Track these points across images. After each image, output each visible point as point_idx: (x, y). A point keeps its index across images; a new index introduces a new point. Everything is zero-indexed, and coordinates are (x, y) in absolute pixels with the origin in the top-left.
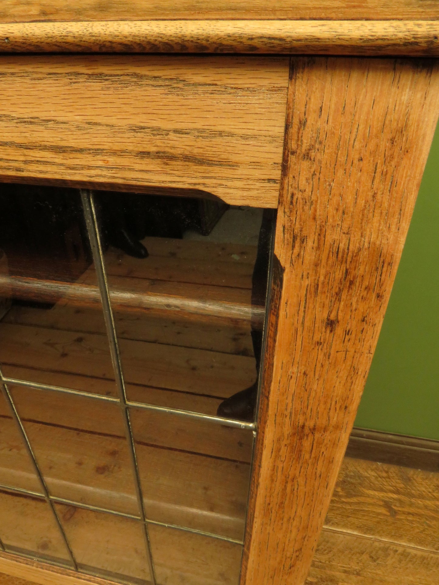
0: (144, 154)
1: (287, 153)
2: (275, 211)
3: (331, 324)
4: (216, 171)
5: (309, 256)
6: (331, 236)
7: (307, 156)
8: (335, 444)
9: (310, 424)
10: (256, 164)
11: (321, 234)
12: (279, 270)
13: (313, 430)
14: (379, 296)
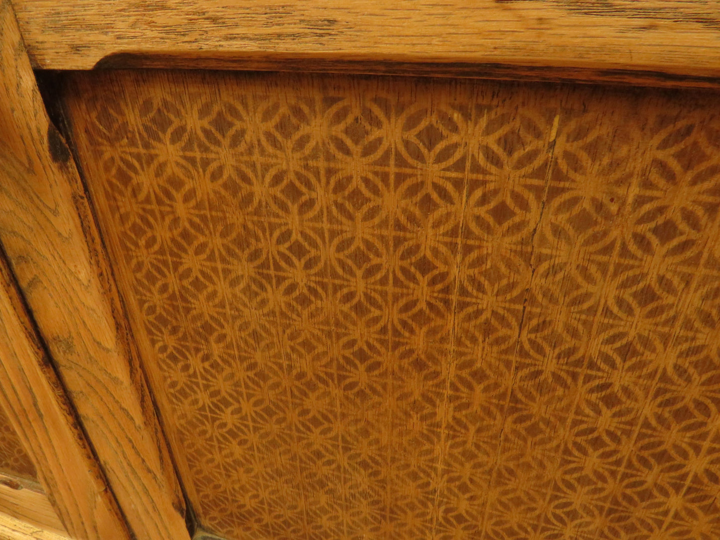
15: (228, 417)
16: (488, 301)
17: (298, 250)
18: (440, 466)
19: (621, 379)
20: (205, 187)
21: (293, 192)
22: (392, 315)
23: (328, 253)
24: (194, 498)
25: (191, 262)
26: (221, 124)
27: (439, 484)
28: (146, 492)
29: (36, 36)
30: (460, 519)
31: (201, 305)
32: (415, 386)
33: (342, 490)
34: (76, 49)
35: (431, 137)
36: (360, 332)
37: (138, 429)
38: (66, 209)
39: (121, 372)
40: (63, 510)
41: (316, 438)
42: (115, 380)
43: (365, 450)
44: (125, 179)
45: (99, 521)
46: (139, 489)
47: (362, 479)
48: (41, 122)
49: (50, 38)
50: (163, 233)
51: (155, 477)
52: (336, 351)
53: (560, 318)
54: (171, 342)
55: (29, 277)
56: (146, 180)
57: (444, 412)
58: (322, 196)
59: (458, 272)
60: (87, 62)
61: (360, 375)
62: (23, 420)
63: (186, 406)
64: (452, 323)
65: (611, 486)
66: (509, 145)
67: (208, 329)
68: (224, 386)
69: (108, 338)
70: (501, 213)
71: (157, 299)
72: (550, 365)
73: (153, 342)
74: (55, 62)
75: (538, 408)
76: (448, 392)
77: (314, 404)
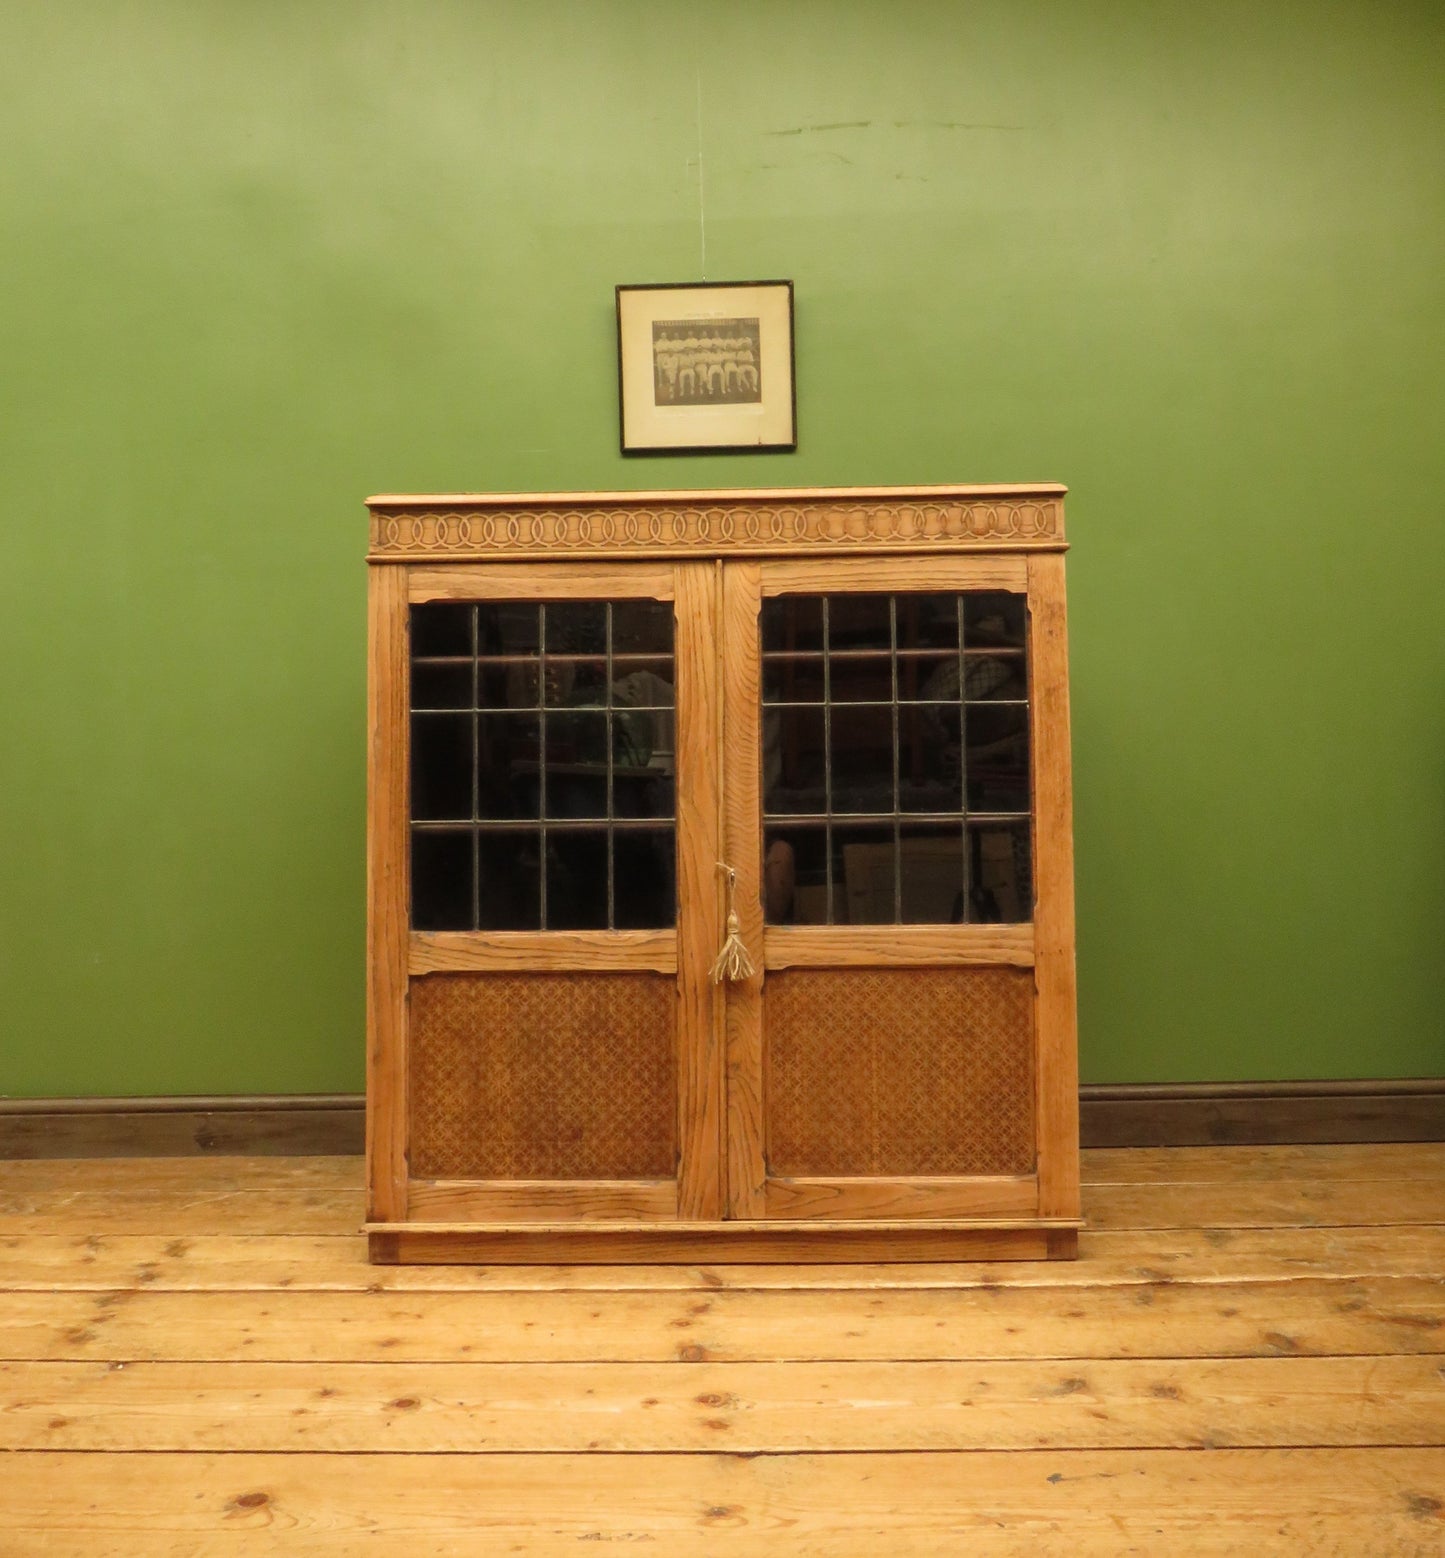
0: (986, 579)
1: (1028, 575)
2: (1026, 594)
3: (1051, 632)
4: (1007, 583)
5: (1039, 608)
6: (1044, 600)
7: (1034, 576)
8: (1065, 696)
9: (1052, 686)
10: (1019, 580)
11: (1042, 600)
12: (1029, 613)
13: (1054, 689)
14: (1064, 619)
15: (797, 1091)
16: (882, 1023)
17: (831, 1015)
18: (875, 1090)
19: (918, 1039)
20: (804, 999)
21: (830, 998)
22: (857, 1031)
23: (839, 1015)
24: (769, 1152)
25: (796, 1024)
26: (813, 982)
27: (875, 1099)
28: (749, 1150)
29: (769, 962)
30: (884, 1115)
31: (796, 1040)
32: (865, 1057)
33: (840, 1116)
34: (779, 965)
35: (865, 981)
36: (848, 1040)
37: (758, 1105)
38: (759, 1009)
39: (759, 1075)
40: (685, 1192)
41: (831, 1091)
42: (756, 1079)
43: (849, 1091)
44: (779, 998)
45: (708, 1190)
46: (745, 1147)
47: (848, 1107)
48: (762, 984)
49: (774, 962)
50: (787, 1015)
51: (757, 1136)
52: (840, 1048)
53: (900, 1024)
54: (780, 1058)
55: (733, 1037)
56: (786, 999)
57: (874, 1065)
58: (838, 998)
59: (874, 1015)
60: (781, 968)
61: (848, 1057)
62: (691, 1119)
63: (780, 1091)
64: (874, 1031)
65: (925, 1081)
66: (882, 981)
67: (797, 1049)
68: (797, 1075)
69: (758, 1059)
70: (882, 998)
71: (779, 1041)
72: (900, 1040)
73: (773, 1060)
74: (773, 966)
75: (901, 1056)
76: (874, 1056)
77: (832, 1074)
